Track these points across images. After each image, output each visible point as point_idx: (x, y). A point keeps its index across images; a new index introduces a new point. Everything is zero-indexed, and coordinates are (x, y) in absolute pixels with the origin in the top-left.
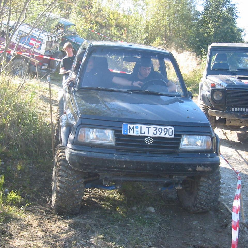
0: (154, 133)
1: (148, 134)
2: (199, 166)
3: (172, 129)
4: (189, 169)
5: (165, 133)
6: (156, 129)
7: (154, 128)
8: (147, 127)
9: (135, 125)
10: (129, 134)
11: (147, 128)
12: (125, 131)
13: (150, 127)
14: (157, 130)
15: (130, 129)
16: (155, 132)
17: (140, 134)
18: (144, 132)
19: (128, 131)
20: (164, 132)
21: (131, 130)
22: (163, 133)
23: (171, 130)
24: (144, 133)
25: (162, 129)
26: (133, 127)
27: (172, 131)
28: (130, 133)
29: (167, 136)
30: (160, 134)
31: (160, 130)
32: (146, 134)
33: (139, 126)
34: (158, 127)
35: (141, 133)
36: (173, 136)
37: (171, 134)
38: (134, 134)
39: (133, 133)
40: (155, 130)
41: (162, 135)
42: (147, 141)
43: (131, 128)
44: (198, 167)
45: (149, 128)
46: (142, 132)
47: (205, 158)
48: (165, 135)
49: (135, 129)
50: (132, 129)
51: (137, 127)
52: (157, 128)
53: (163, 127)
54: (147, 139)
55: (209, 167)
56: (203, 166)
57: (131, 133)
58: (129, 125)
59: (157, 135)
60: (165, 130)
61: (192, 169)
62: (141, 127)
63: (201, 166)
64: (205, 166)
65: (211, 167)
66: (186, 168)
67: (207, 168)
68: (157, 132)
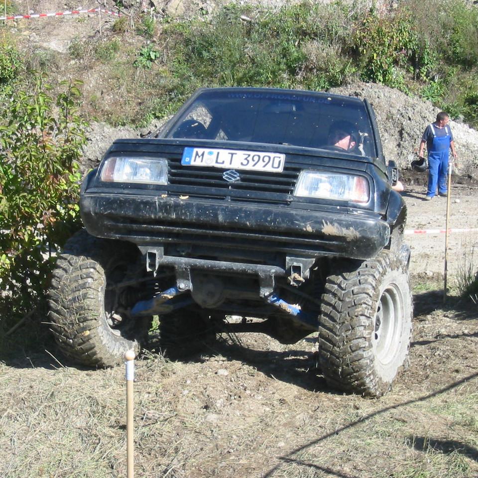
0: (242, 163)
1: (231, 163)
2: (328, 223)
3: (280, 158)
4: (306, 229)
5: (265, 163)
6: (247, 156)
7: (244, 154)
8: (229, 153)
9: (207, 150)
10: (193, 163)
11: (230, 155)
12: (187, 159)
13: (236, 154)
14: (250, 159)
15: (197, 156)
16: (245, 162)
17: (214, 164)
19: (193, 158)
21: (199, 157)
22: (261, 164)
23: (277, 160)
24: (223, 162)
25: (259, 157)
26: (204, 152)
27: (280, 161)
28: (195, 161)
29: (268, 169)
30: (254, 166)
31: (256, 158)
32: (226, 165)
33: (215, 151)
34: (252, 153)
35: (217, 162)
36: (280, 170)
37: (276, 165)
38: (203, 165)
39: (202, 162)
40: (246, 159)
41: (259, 167)
42: (226, 176)
43: (200, 155)
44: (327, 223)
45: (234, 155)
46: (220, 161)
48: (264, 166)
49: (206, 156)
50: (201, 157)
51: (210, 153)
52: (249, 155)
53: (262, 154)
55: (351, 228)
56: (336, 224)
57: (198, 163)
58: (195, 150)
59: (249, 167)
60: (266, 159)
61: (312, 229)
62: (218, 153)
63: (331, 223)
64: (342, 223)
65: (358, 229)
66: (299, 225)
67: (348, 231)
68: (248, 161)
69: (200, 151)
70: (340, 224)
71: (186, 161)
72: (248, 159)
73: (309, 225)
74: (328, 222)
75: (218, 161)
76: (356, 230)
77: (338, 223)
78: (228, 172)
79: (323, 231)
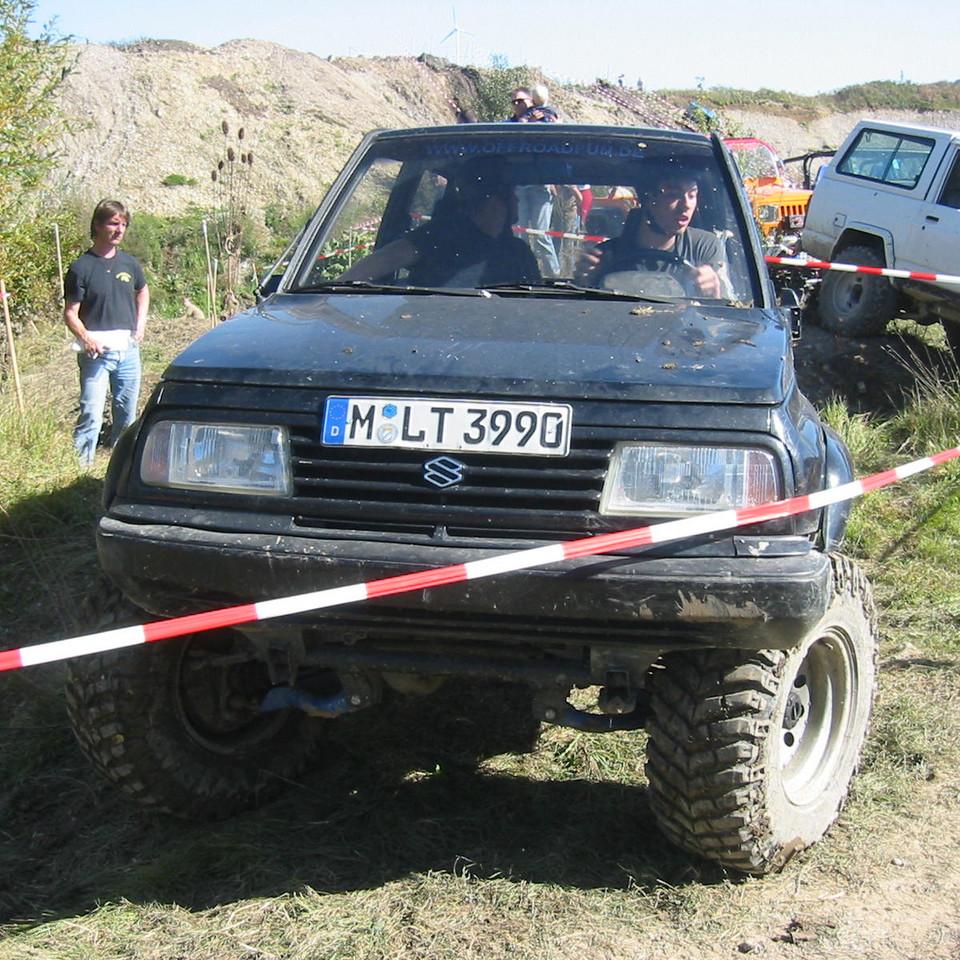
0: (467, 438)
1: (440, 439)
2: (693, 598)
3: (558, 416)
4: (638, 612)
5: (522, 435)
6: (478, 415)
7: (470, 411)
8: (434, 410)
9: (380, 403)
10: (348, 442)
11: (437, 415)
12: (334, 431)
13: (450, 410)
14: (485, 423)
15: (358, 421)
16: (475, 433)
17: (399, 442)
18: (422, 434)
19: (348, 428)
20: (520, 429)
21: (362, 423)
22: (513, 436)
23: (552, 423)
24: (421, 436)
25: (507, 414)
26: (373, 408)
27: (559, 427)
28: (352, 436)
29: (534, 448)
30: (496, 442)
31: (501, 421)
32: (430, 443)
33: (400, 404)
34: (490, 407)
35: (406, 436)
36: (559, 451)
37: (550, 438)
38: (374, 442)
39: (369, 436)
40: (476, 424)
41: (510, 445)
42: (432, 472)
43: (363, 417)
44: (688, 598)
45: (447, 415)
46: (413, 432)
47: (736, 556)
48: (522, 443)
49: (379, 419)
50: (367, 422)
51: (389, 412)
52: (483, 413)
53: (514, 409)
54: (433, 467)
55: (748, 603)
56: (711, 599)
57: (360, 440)
58: (353, 402)
59: (485, 447)
60: (526, 422)
61: (654, 613)
62: (408, 410)
63: (699, 597)
64: (727, 594)
65: (765, 604)
66: (621, 607)
67: (741, 610)
68: (482, 429)
69: (364, 404)
70: (721, 597)
71: (333, 434)
72: (481, 423)
73: (645, 606)
74: (691, 594)
75: (411, 433)
76: (759, 606)
77: (717, 595)
78: (436, 462)
79: (680, 615)
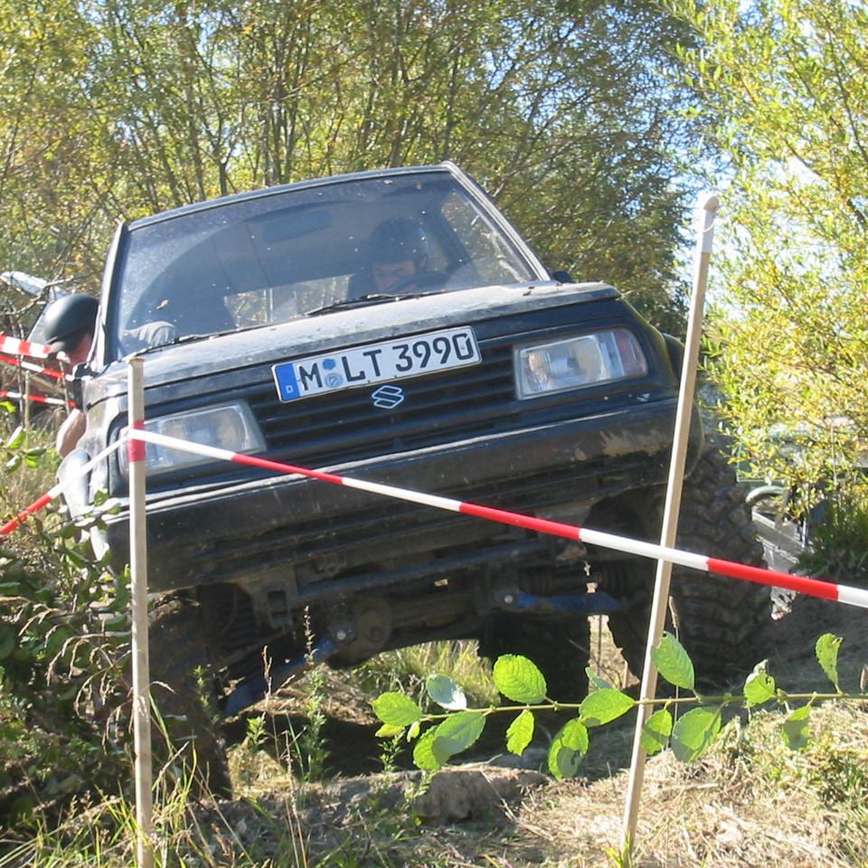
0: (399, 367)
1: (378, 374)
3: (465, 335)
4: (575, 457)
5: (442, 355)
6: (402, 350)
7: (394, 348)
8: (365, 354)
9: (319, 360)
10: (303, 393)
11: (369, 357)
12: (290, 390)
13: (379, 351)
14: (410, 353)
15: (307, 378)
16: (404, 363)
17: (346, 384)
18: (362, 373)
19: (301, 386)
20: (438, 351)
21: (311, 378)
22: (436, 358)
23: (461, 341)
24: (362, 376)
25: (425, 344)
26: (315, 365)
27: (468, 342)
28: (306, 388)
29: (454, 362)
30: (424, 365)
31: (421, 349)
32: (371, 378)
33: (337, 357)
34: (410, 342)
35: (350, 379)
36: (476, 359)
37: (464, 352)
38: (325, 389)
39: (320, 385)
40: (402, 356)
41: (435, 364)
42: (379, 399)
43: (310, 373)
44: (609, 436)
45: (377, 355)
46: (353, 375)
47: (630, 405)
48: (444, 361)
49: (323, 373)
50: (314, 376)
51: (329, 365)
52: (405, 347)
53: (429, 338)
54: (378, 395)
55: (653, 432)
56: (625, 433)
57: (313, 389)
58: (297, 365)
59: (416, 370)
60: (441, 345)
61: (586, 454)
62: (344, 359)
63: (617, 433)
66: (561, 455)
67: (648, 438)
68: (409, 360)
69: (306, 364)
70: (632, 429)
71: (289, 392)
72: (407, 354)
73: (578, 449)
74: (610, 432)
78: (379, 391)
79: (607, 451)
